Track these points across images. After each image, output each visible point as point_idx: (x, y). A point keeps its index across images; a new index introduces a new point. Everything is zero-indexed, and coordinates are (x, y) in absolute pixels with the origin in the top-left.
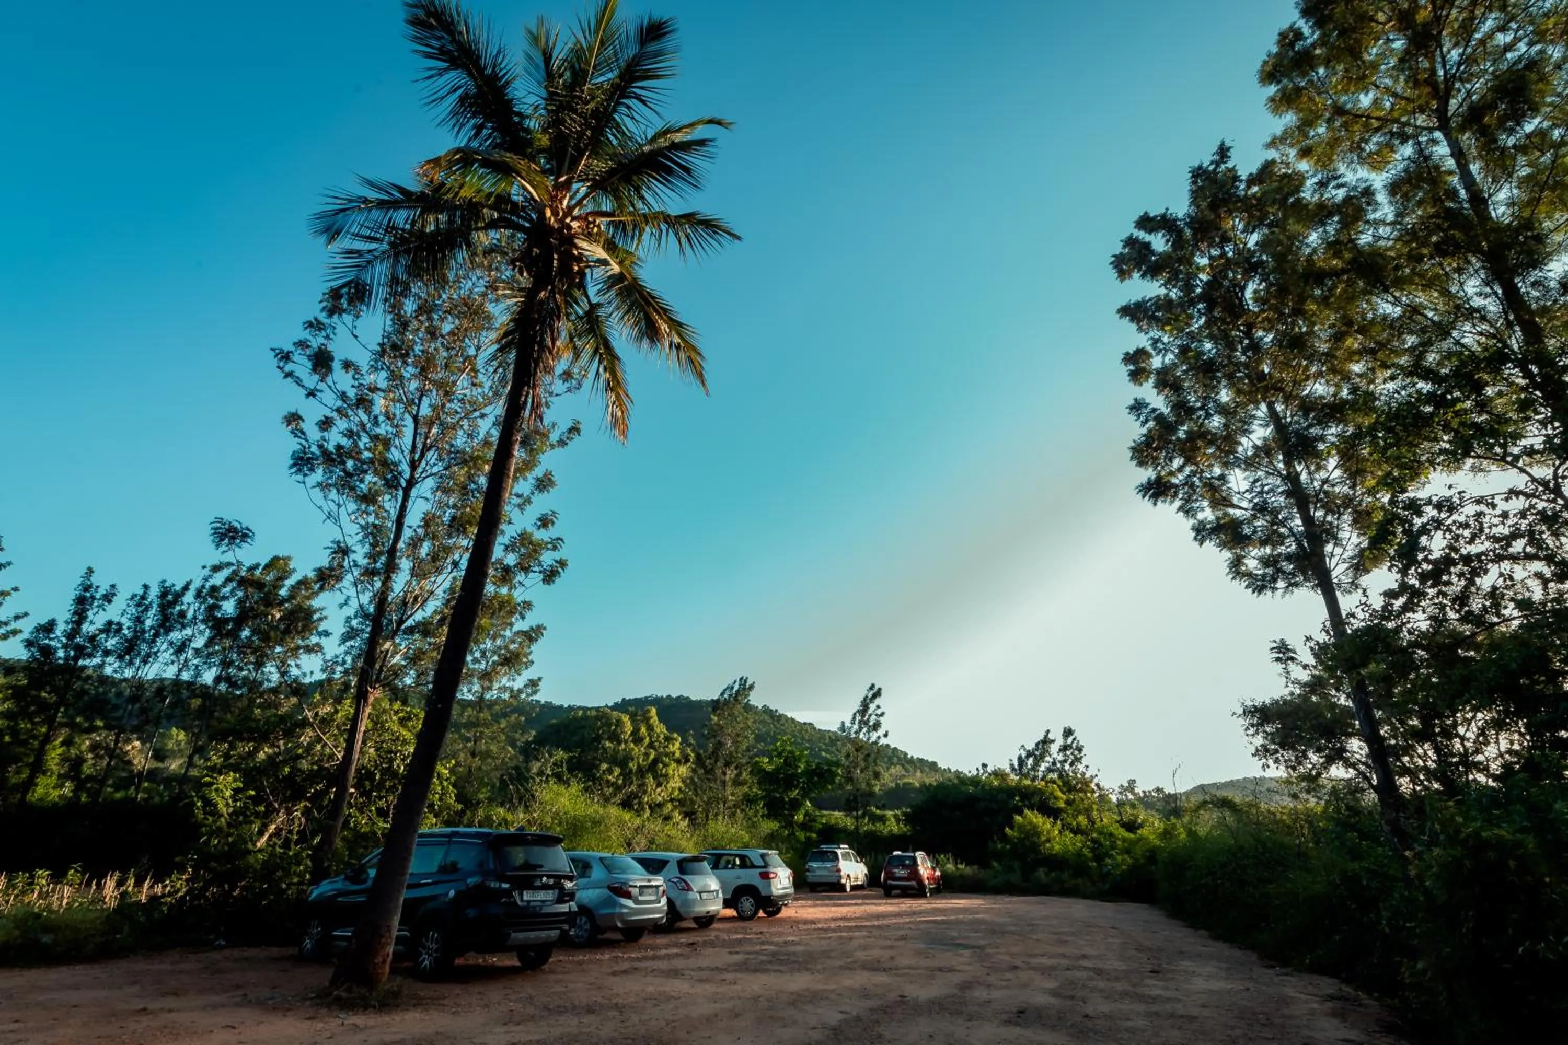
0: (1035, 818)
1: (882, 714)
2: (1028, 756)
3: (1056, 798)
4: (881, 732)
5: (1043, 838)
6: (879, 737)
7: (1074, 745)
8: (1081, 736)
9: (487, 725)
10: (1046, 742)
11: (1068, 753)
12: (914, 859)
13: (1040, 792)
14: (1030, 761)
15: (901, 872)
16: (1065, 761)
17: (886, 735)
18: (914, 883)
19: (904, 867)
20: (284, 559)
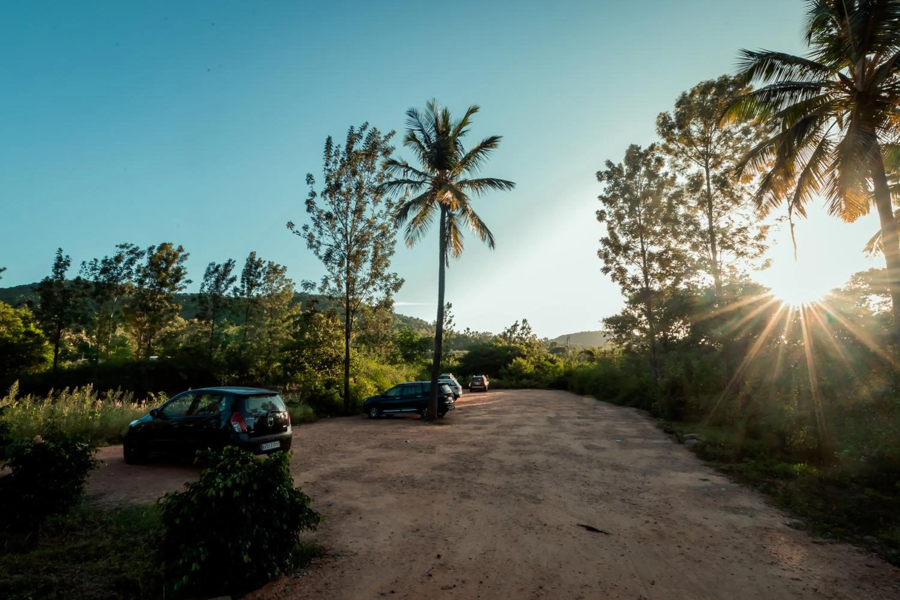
0: (520, 360)
1: (453, 316)
2: (508, 332)
3: (524, 351)
4: (452, 324)
5: (523, 367)
6: (451, 327)
7: (527, 327)
8: (530, 323)
9: (279, 325)
10: (516, 325)
11: (525, 330)
12: (482, 378)
13: (517, 348)
14: (509, 334)
15: (477, 383)
16: (523, 334)
17: (454, 325)
18: (482, 387)
19: (479, 381)
20: (169, 244)
